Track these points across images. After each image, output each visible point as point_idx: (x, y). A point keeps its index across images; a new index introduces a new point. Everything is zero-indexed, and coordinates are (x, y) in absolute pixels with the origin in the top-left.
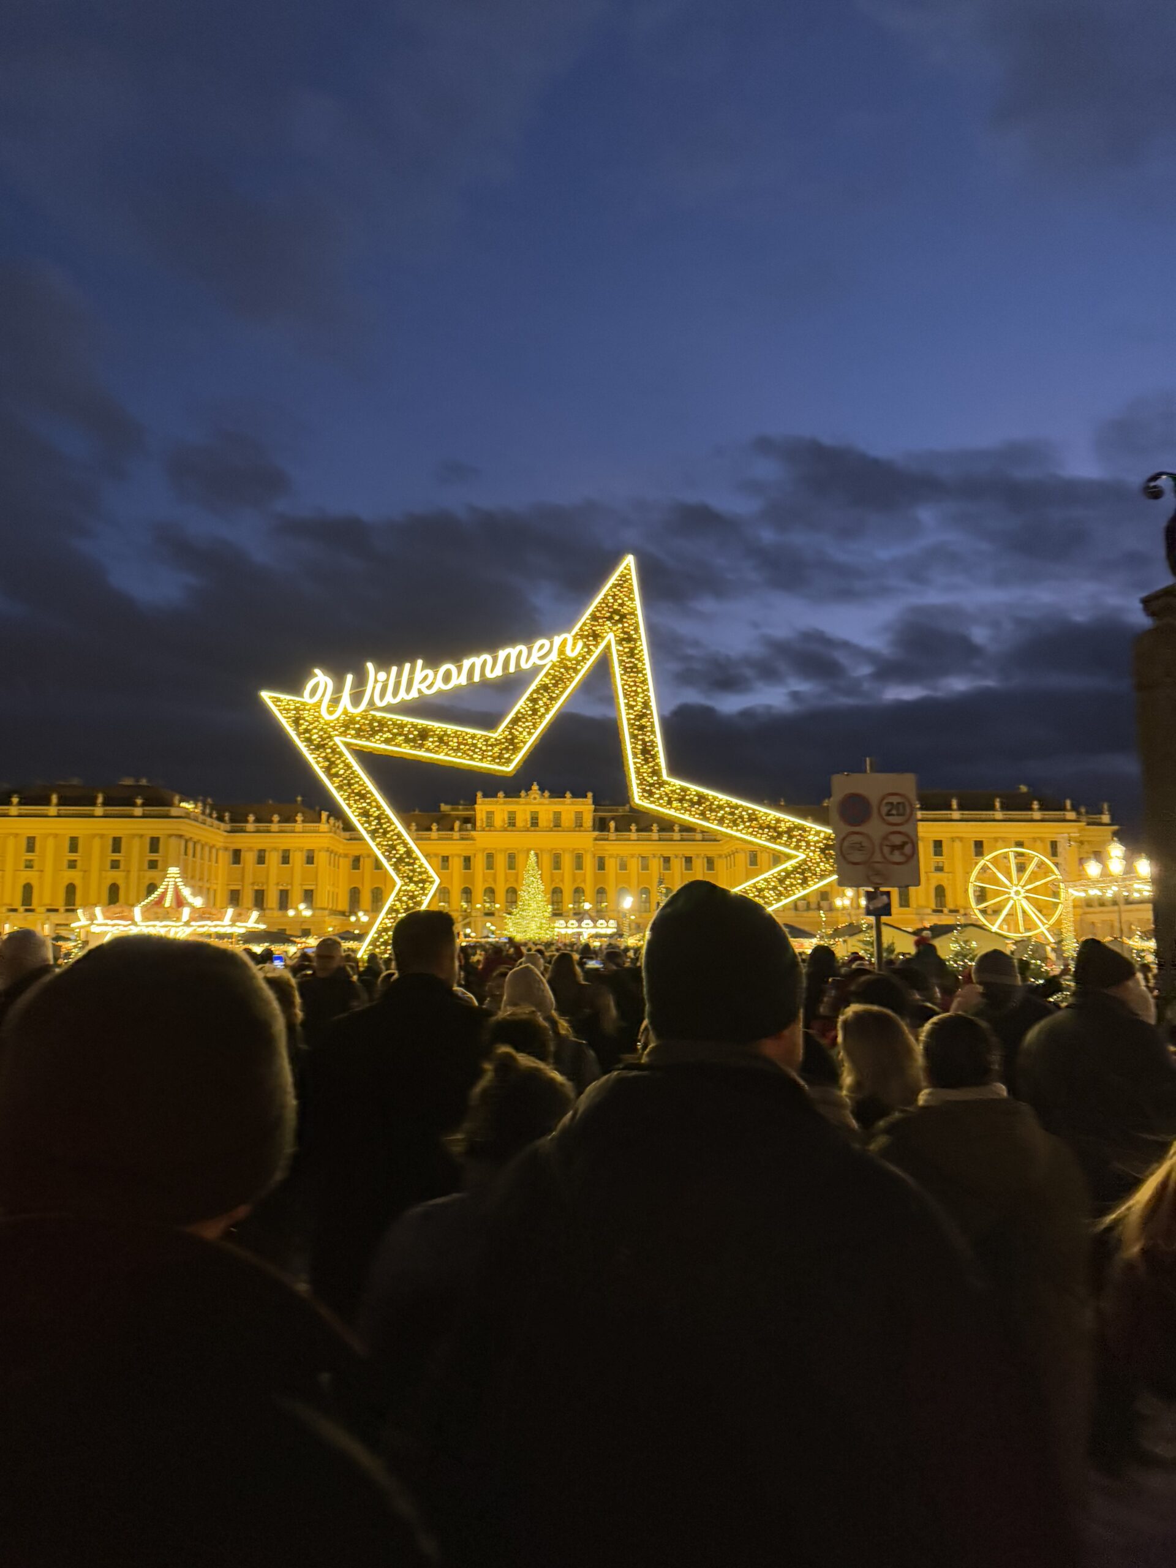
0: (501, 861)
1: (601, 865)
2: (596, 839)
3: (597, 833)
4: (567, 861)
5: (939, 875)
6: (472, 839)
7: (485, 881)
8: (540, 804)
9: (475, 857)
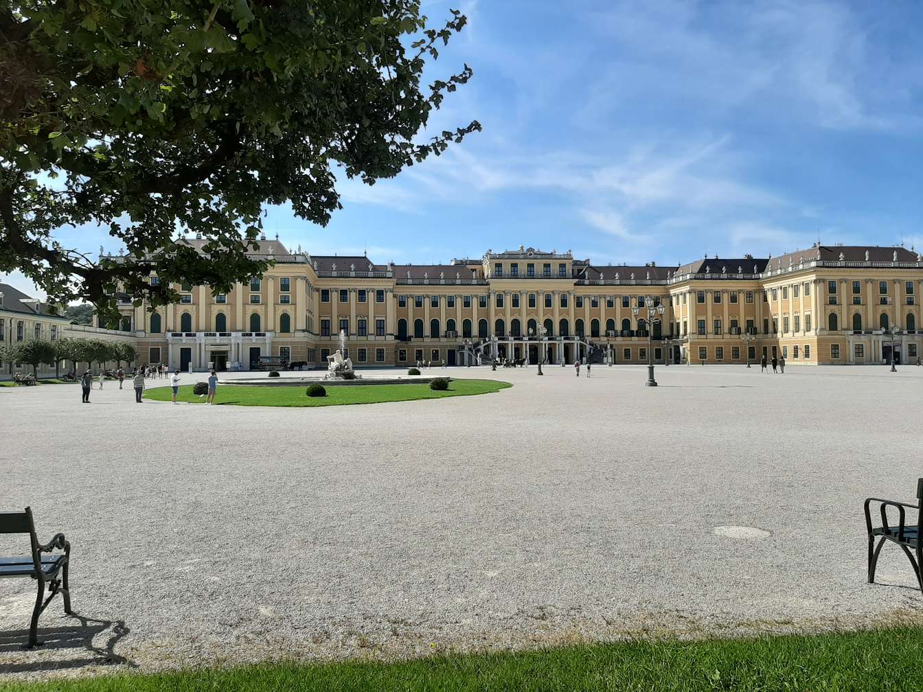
0: (508, 301)
1: (579, 304)
2: (575, 284)
3: (577, 280)
4: (556, 301)
5: (857, 307)
6: (488, 284)
7: (496, 315)
8: (534, 259)
9: (489, 297)
